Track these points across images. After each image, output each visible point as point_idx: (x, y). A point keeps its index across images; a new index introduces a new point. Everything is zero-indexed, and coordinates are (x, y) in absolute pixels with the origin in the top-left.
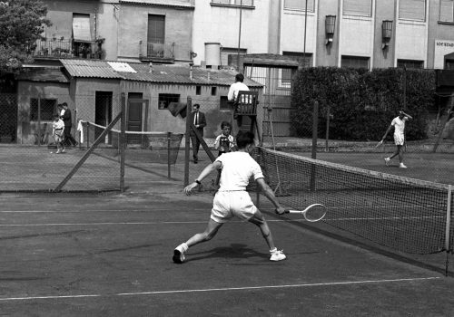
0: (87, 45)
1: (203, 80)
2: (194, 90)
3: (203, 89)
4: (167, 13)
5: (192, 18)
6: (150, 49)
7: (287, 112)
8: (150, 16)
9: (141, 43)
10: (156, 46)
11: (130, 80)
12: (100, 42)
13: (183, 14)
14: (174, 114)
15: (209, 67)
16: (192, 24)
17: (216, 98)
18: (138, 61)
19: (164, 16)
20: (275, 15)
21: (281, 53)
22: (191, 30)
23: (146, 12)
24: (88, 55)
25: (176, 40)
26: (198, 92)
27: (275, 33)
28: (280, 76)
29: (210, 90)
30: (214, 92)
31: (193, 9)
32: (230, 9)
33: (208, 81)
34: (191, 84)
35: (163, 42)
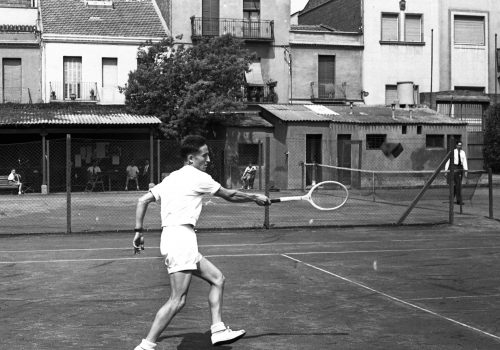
0: (260, 88)
1: (405, 119)
2: (399, 129)
3: (409, 128)
4: (337, 53)
5: (361, 58)
6: (321, 90)
7: (480, 148)
8: (320, 56)
9: (312, 84)
10: (328, 86)
11: (339, 123)
12: (272, 85)
13: (353, 53)
14: (387, 154)
15: (403, 106)
16: (361, 63)
17: (422, 136)
18: (310, 102)
19: (334, 57)
20: (446, 50)
21: (453, 89)
22: (361, 69)
23: (316, 53)
24: (261, 99)
25: (347, 79)
26: (404, 131)
27: (446, 68)
28: (453, 112)
29: (415, 129)
30: (419, 131)
31: (361, 48)
32: (400, 47)
33: (411, 120)
34: (395, 124)
35: (333, 82)
